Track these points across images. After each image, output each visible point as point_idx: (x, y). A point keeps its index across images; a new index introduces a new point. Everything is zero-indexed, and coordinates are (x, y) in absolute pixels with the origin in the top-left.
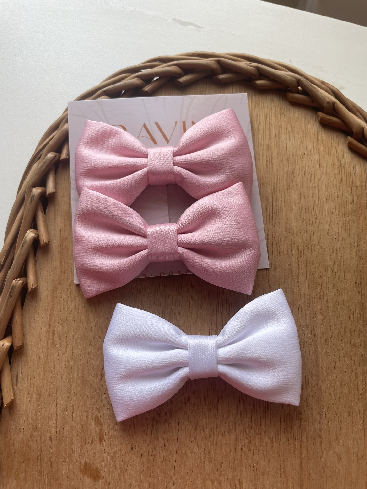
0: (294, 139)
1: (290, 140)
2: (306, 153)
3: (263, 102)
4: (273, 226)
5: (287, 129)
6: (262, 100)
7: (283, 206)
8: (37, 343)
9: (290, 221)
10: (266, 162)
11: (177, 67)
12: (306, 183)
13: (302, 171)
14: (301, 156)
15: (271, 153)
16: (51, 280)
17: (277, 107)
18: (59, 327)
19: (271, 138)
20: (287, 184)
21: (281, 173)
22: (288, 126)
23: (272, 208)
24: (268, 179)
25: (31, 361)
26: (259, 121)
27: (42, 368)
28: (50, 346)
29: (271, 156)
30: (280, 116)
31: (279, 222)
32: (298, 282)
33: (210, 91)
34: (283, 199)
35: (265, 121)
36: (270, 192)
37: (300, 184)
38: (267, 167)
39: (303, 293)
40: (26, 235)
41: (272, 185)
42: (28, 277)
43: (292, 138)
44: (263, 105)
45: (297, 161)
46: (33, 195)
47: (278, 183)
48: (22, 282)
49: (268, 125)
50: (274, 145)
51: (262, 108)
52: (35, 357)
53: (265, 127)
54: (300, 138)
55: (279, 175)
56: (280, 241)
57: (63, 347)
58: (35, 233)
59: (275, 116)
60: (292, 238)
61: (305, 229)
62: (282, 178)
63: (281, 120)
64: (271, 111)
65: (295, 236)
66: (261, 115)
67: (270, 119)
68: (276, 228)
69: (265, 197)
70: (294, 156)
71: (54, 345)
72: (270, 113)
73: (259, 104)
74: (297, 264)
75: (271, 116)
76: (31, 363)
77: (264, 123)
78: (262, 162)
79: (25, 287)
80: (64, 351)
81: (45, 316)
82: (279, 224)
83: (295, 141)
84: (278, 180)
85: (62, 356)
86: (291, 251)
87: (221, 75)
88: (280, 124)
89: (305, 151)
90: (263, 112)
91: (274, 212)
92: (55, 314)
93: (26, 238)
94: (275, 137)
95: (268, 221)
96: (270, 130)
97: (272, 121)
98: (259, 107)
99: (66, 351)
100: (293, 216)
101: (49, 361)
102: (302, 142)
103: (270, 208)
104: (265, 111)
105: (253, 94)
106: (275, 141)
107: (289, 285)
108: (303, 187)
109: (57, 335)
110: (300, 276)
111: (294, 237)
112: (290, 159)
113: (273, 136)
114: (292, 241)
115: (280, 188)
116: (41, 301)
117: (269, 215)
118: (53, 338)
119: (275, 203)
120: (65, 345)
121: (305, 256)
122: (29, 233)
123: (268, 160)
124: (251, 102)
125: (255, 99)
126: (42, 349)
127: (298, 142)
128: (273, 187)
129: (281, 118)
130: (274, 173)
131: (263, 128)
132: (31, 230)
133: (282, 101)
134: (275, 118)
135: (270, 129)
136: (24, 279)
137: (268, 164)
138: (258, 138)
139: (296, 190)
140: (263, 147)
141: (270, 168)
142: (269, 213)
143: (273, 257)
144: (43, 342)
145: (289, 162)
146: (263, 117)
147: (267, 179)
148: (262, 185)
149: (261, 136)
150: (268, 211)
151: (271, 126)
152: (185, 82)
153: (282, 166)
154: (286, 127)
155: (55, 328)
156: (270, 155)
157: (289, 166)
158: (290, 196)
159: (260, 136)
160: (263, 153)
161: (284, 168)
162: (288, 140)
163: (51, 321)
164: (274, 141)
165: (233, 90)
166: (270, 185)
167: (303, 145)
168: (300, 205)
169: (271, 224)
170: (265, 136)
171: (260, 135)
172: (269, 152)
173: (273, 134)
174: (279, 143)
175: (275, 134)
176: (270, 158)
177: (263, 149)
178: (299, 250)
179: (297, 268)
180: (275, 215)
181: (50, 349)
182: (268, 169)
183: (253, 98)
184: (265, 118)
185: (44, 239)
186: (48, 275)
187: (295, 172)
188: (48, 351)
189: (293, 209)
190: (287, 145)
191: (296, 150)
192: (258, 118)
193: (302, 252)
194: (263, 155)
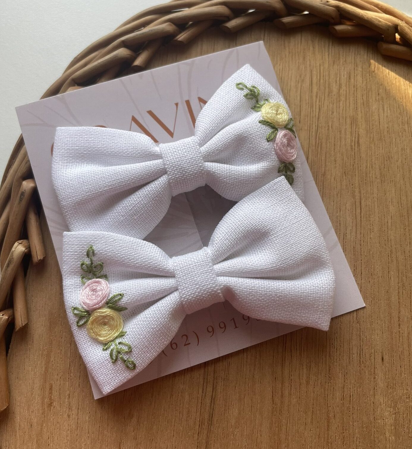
0: (390, 109)
1: (383, 110)
2: (407, 129)
3: (344, 56)
4: (362, 235)
5: (379, 94)
6: (343, 52)
7: (376, 207)
8: (27, 404)
9: (387, 228)
10: (349, 142)
11: (223, 6)
12: (408, 172)
13: (402, 155)
14: (401, 134)
15: (357, 129)
16: (47, 312)
17: (365, 63)
18: (58, 381)
19: (357, 108)
20: (381, 174)
21: (372, 157)
22: (381, 91)
23: (359, 208)
24: (354, 167)
25: (19, 429)
26: (339, 82)
27: (35, 441)
28: (46, 409)
29: (357, 132)
30: (370, 75)
31: (371, 229)
32: (399, 317)
33: (270, 39)
34: (375, 195)
35: (348, 84)
36: (357, 185)
37: (399, 174)
38: (352, 149)
39: (406, 334)
40: (13, 249)
41: (360, 175)
42: (15, 309)
43: (387, 108)
44: (344, 60)
45: (394, 140)
46: (23, 191)
47: (368, 172)
48: (7, 317)
49: (353, 89)
50: (362, 117)
51: (343, 65)
52: (26, 424)
53: (348, 91)
54: (399, 107)
55: (369, 161)
56: (372, 257)
57: (65, 410)
58: (25, 247)
59: (363, 76)
60: (390, 253)
61: (408, 241)
62: (374, 165)
63: (370, 81)
64: (356, 69)
65: (394, 250)
66: (343, 74)
67: (354, 79)
68: (366, 239)
69: (349, 193)
70: (390, 134)
71: (52, 408)
72: (354, 72)
73: (339, 59)
74: (397, 292)
75: (357, 75)
76: (19, 432)
77: (346, 86)
78: (344, 143)
79: (11, 324)
80: (66, 416)
81: (39, 364)
82: (370, 232)
83: (390, 112)
84: (368, 168)
85: (63, 424)
86: (389, 273)
87: (285, 18)
88: (369, 87)
89: (406, 126)
90: (344, 69)
91: (362, 214)
92: (54, 361)
93: (12, 253)
94: (362, 106)
95: (354, 227)
96: (355, 96)
97: (358, 83)
98: (340, 63)
99: (69, 416)
100: (390, 221)
101: (45, 430)
102: (400, 114)
103: (357, 208)
104: (348, 69)
105: (331, 44)
106: (363, 111)
107: (387, 323)
108: (404, 179)
109: (55, 392)
110: (402, 309)
111: (391, 251)
112: (384, 137)
113: (359, 104)
114: (390, 258)
115: (371, 180)
116: (33, 342)
117: (356, 218)
118: (51, 396)
119: (364, 201)
120: (68, 407)
121: (408, 280)
122: (17, 246)
123: (354, 138)
124: (328, 55)
125: (333, 51)
126: (35, 413)
127: (395, 114)
128: (360, 178)
129: (371, 78)
130: (362, 158)
131: (345, 92)
132: (20, 242)
133: (372, 54)
134: (363, 78)
135: (355, 94)
136: (10, 312)
137: (353, 144)
138: (338, 107)
139: (394, 183)
140: (346, 121)
141: (356, 151)
142: (356, 217)
143: (363, 281)
144: (36, 402)
145: (383, 141)
146: (346, 76)
147: (352, 167)
148: (345, 175)
149: (343, 104)
150: (355, 213)
151: (356, 91)
152: (235, 28)
153: (373, 148)
154: (378, 92)
155: (53, 383)
156: (355, 131)
157: (384, 147)
158: (385, 191)
159: (341, 105)
160: (346, 129)
161: (376, 151)
162: (381, 111)
163: (47, 372)
164: (361, 112)
165: (303, 38)
166: (357, 176)
167: (402, 117)
168: (400, 205)
169: (358, 232)
170: (348, 104)
171: (341, 103)
172: (355, 127)
173: (360, 101)
174: (368, 115)
175: (362, 101)
176: (355, 136)
177: (346, 123)
178: (400, 271)
179: (397, 297)
180: (365, 219)
181: (46, 413)
182: (353, 152)
183: (330, 50)
184: (348, 79)
185: (38, 255)
186: (44, 305)
187: (392, 156)
188: (43, 416)
189: (390, 210)
190: (379, 117)
191: (393, 125)
192: (338, 79)
193: (404, 273)
194: (345, 132)
